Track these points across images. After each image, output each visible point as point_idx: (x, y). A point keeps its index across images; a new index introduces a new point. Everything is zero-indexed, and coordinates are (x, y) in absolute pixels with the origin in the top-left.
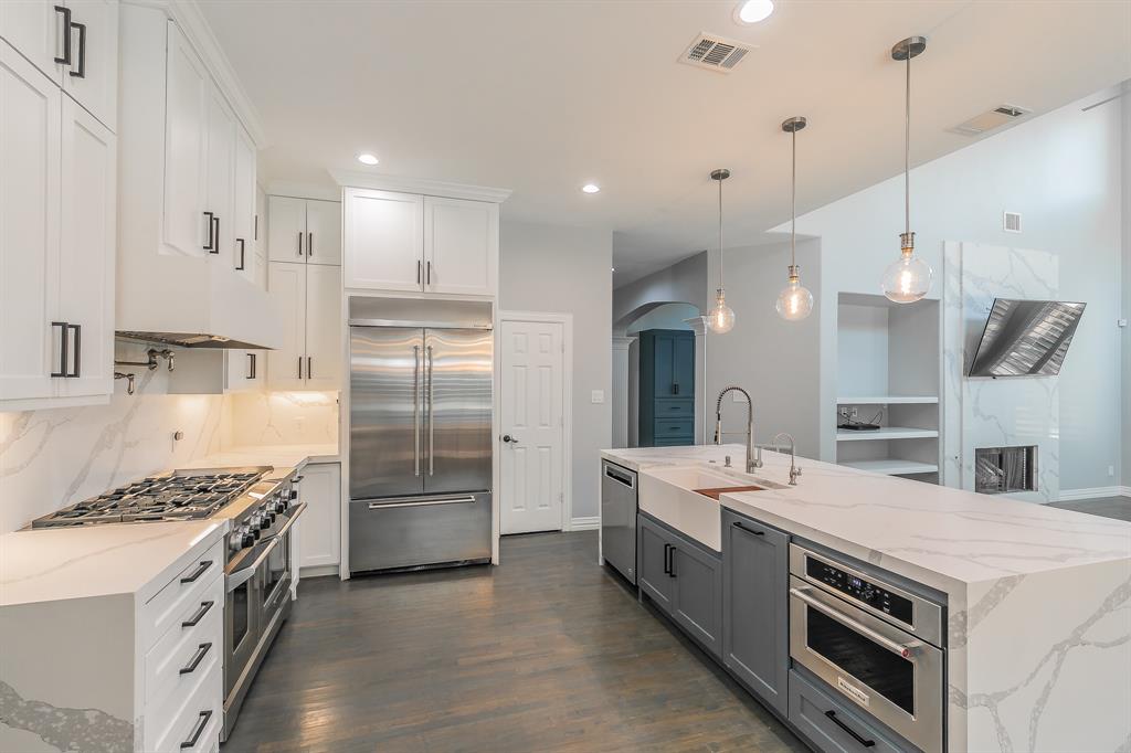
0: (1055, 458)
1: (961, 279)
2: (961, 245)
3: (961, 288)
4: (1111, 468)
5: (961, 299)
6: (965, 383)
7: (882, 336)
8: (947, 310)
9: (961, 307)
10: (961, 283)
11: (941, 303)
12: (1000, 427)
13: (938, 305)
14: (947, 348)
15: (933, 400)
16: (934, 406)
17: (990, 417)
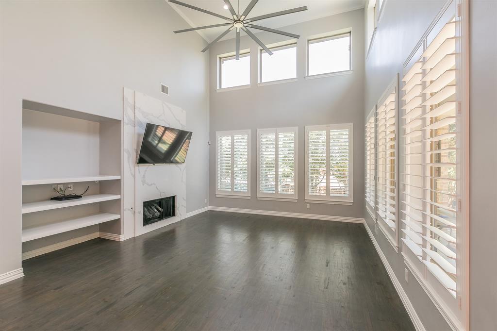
0: (184, 199)
1: (135, 111)
2: (135, 92)
3: (135, 116)
4: (206, 200)
5: (135, 122)
6: (137, 168)
7: (95, 140)
8: (126, 126)
9: (135, 127)
10: (135, 113)
11: (122, 123)
12: (157, 189)
13: (121, 123)
14: (126, 147)
15: (118, 177)
16: (119, 181)
17: (152, 184)
